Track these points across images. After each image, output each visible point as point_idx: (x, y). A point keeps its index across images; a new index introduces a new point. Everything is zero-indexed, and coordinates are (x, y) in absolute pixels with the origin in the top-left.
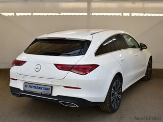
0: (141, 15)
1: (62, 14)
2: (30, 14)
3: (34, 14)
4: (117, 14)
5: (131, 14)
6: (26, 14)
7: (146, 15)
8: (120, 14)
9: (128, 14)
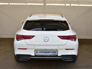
0: (77, 5)
1: (28, 4)
2: (8, 4)
3: (10, 4)
4: (62, 5)
5: (70, 5)
6: (5, 4)
7: (80, 5)
8: (64, 5)
9: (69, 5)
